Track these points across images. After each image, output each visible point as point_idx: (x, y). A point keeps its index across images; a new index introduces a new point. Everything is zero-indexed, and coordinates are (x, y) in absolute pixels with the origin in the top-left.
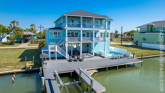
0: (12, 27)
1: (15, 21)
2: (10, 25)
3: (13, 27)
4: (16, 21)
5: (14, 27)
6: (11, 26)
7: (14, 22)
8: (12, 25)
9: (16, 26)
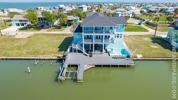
6: (59, 14)
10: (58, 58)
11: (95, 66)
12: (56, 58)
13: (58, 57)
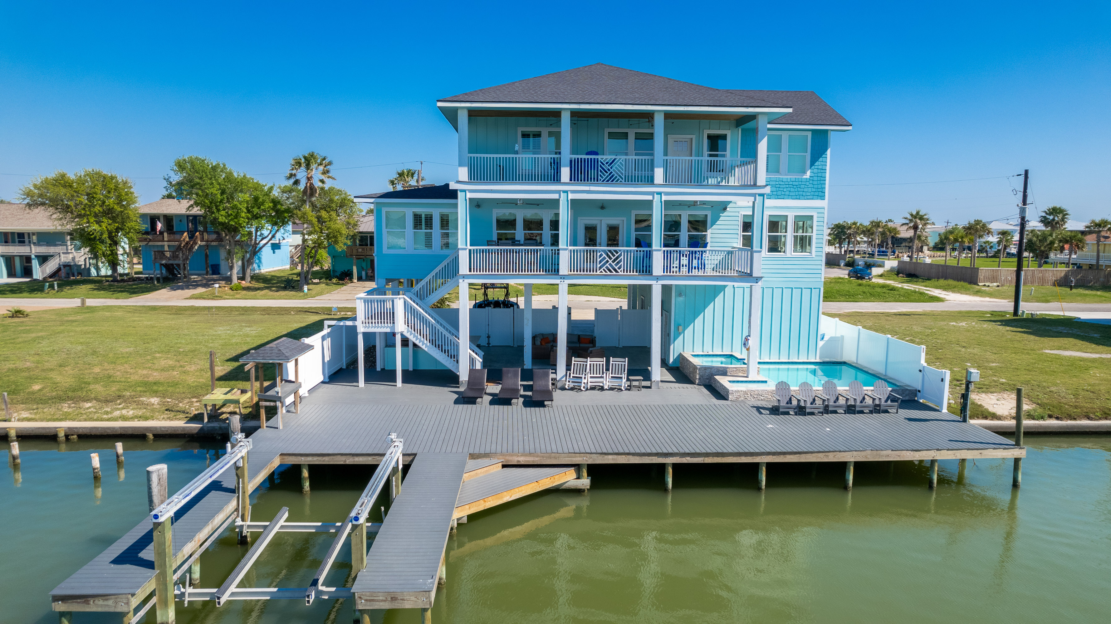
0: (302, 187)
1: (312, 155)
2: (292, 175)
3: (305, 192)
4: (320, 152)
5: (310, 191)
6: (297, 182)
7: (308, 161)
8: (301, 174)
9: (317, 184)
10: (195, 426)
11: (585, 482)
12: (179, 423)
13: (197, 418)
